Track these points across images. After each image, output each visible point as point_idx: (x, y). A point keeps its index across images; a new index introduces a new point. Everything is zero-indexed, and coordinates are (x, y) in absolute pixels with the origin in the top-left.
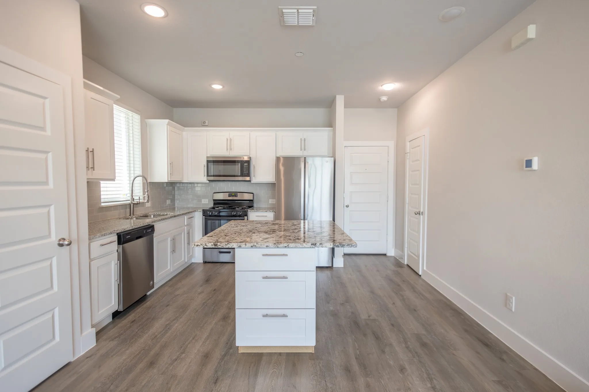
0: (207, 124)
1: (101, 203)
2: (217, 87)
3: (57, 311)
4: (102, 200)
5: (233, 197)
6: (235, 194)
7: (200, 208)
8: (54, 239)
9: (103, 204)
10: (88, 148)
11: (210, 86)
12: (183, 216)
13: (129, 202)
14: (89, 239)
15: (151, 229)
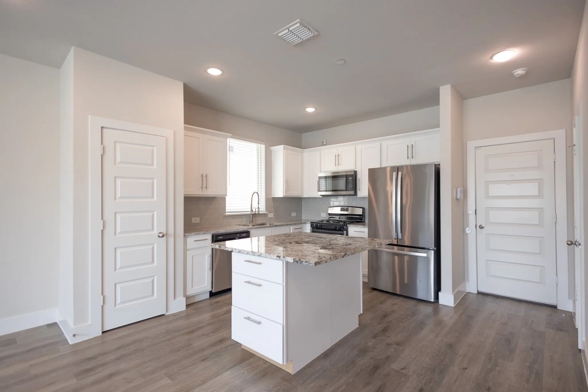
0: (325, 143)
1: (226, 212)
2: (310, 110)
3: (156, 277)
4: (227, 211)
5: (344, 212)
6: (346, 208)
7: (308, 221)
8: (156, 232)
9: (227, 214)
10: (202, 174)
11: (304, 109)
12: (290, 226)
13: (250, 213)
14: (184, 236)
15: (246, 234)
